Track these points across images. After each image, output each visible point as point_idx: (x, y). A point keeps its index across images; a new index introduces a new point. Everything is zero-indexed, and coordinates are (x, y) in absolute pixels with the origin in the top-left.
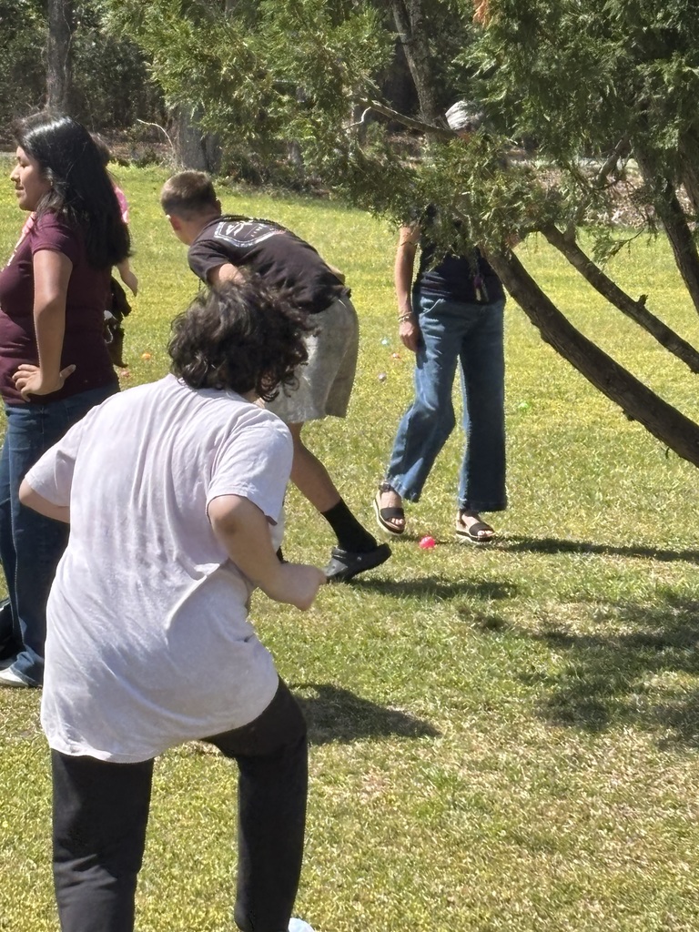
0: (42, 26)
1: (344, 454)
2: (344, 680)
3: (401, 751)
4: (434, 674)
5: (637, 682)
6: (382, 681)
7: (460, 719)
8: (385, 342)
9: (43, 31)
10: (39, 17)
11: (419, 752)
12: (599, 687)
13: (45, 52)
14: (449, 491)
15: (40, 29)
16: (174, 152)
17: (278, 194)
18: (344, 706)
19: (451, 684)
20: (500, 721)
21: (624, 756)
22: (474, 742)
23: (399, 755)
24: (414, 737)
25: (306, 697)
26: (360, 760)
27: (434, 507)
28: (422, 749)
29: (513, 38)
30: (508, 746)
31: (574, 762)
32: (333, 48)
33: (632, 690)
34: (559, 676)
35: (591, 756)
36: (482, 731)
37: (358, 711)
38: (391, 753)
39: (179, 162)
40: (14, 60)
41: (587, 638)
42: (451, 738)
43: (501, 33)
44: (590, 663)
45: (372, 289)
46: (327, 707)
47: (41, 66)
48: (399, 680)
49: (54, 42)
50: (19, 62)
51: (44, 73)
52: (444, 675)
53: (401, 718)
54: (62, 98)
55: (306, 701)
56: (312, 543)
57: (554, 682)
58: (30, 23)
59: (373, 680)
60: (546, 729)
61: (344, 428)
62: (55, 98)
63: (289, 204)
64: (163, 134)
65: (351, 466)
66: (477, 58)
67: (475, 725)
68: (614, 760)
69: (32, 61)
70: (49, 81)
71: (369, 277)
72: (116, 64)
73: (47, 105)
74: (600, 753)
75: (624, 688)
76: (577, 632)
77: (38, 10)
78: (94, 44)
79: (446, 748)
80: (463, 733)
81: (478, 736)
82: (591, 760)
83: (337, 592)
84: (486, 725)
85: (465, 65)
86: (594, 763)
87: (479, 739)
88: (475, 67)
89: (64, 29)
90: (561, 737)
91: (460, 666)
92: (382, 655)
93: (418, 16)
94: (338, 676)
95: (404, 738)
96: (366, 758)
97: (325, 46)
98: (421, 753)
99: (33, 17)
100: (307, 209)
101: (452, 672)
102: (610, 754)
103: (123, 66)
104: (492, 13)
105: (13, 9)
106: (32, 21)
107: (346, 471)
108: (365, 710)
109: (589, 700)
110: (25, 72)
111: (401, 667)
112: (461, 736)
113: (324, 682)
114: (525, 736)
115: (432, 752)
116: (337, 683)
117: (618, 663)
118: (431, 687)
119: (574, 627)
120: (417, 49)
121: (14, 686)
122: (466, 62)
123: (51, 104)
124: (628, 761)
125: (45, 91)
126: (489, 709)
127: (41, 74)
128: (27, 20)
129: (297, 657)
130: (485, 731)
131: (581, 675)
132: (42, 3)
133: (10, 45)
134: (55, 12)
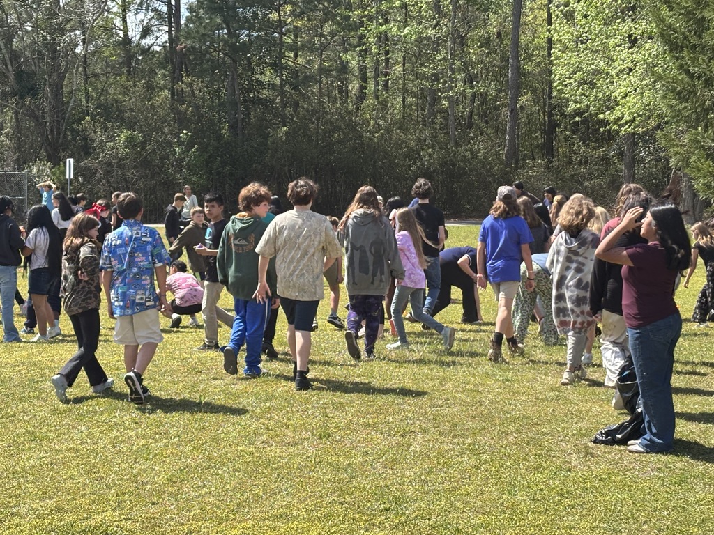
9: (623, 167)
10: (619, 161)
13: (622, 176)
40: (608, 179)
49: (626, 171)
50: (610, 180)
58: (615, 163)
99: (616, 161)
110: (613, 184)
121: (640, 452)
132: (621, 155)
133: (606, 174)
134: (627, 159)
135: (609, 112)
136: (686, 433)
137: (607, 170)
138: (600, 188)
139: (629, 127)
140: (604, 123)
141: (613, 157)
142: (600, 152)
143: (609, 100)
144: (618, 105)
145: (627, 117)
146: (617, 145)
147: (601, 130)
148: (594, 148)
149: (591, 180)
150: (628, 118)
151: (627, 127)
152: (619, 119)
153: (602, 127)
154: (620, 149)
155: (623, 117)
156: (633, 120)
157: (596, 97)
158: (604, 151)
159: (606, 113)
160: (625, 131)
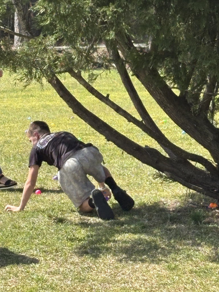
1: (10, 161)
2: (3, 245)
3: (23, 270)
4: (37, 240)
5: (112, 238)
6: (17, 244)
7: (46, 256)
8: (29, 118)
11: (30, 270)
12: (99, 241)
14: (48, 172)
18: (2, 255)
19: (43, 243)
20: (61, 256)
21: (107, 266)
22: (51, 265)
23: (22, 271)
24: (29, 264)
26: (8, 274)
27: (42, 179)
28: (32, 268)
30: (64, 265)
31: (88, 269)
33: (110, 241)
34: (84, 238)
35: (95, 267)
36: (54, 260)
37: (8, 256)
38: (19, 270)
41: (95, 223)
42: (42, 264)
44: (96, 232)
45: (25, 98)
48: (24, 243)
52: (41, 240)
53: (24, 257)
57: (82, 240)
59: (14, 244)
60: (78, 258)
61: (11, 152)
65: (12, 165)
66: (38, 8)
67: (52, 258)
68: (103, 268)
71: (24, 94)
74: (98, 265)
75: (108, 241)
76: (92, 222)
79: (40, 268)
80: (47, 261)
81: (52, 262)
82: (94, 268)
83: (2, 213)
84: (56, 258)
85: (34, 11)
86: (96, 269)
87: (53, 263)
88: (37, 12)
90: (84, 261)
91: (47, 237)
92: (17, 235)
95: (24, 265)
96: (10, 273)
98: (31, 270)
101: (44, 240)
102: (102, 265)
107: (10, 167)
108: (10, 255)
109: (95, 246)
111: (25, 239)
112: (46, 263)
114: (70, 261)
115: (35, 269)
117: (106, 232)
118: (36, 245)
119: (91, 220)
120: (18, 6)
122: (34, 10)
124: (108, 267)
126: (57, 252)
130: (55, 260)
131: (92, 237)
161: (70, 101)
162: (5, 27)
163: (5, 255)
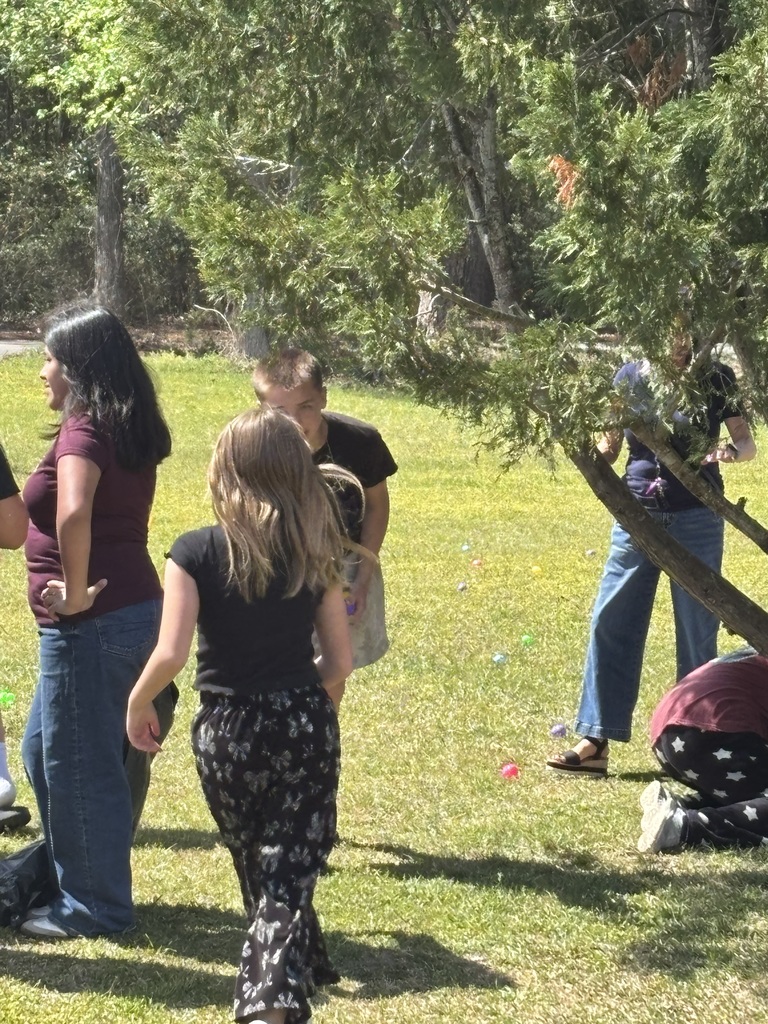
0: (90, 203)
1: (420, 673)
2: (417, 925)
3: (480, 1006)
4: (516, 917)
5: (741, 925)
6: (459, 927)
7: (545, 969)
8: (465, 548)
9: (91, 209)
10: (86, 194)
11: (499, 1006)
12: (700, 930)
13: (93, 232)
14: (535, 713)
15: (87, 207)
16: (235, 340)
17: (349, 386)
18: (417, 955)
19: (536, 929)
20: (590, 971)
21: (727, 1008)
22: (561, 995)
23: (478, 1010)
24: (493, 988)
25: (375, 945)
26: (434, 1015)
27: (518, 732)
28: (502, 1001)
29: (600, 219)
30: (599, 998)
31: (671, 1016)
32: (400, 234)
33: (735, 934)
34: (654, 919)
35: (691, 1009)
36: (569, 982)
37: (433, 960)
38: (468, 1007)
39: (241, 352)
40: (60, 241)
41: (685, 876)
42: (535, 990)
43: (587, 213)
44: (689, 904)
45: (451, 489)
46: (398, 957)
47: (89, 247)
48: (479, 925)
49: (102, 220)
50: (65, 243)
51: (93, 255)
52: (527, 919)
53: (482, 970)
54: (111, 283)
55: (375, 950)
56: (383, 773)
57: (650, 926)
58: (77, 200)
59: (449, 926)
60: (641, 979)
61: (420, 644)
62: (105, 282)
63: (361, 396)
64: (222, 321)
65: (427, 686)
66: (560, 241)
67: (562, 975)
68: (715, 1013)
69: (80, 242)
70: (98, 264)
71: (448, 476)
72: (172, 245)
73: (95, 291)
74: (700, 1005)
75: (725, 931)
76: (675, 870)
77: (86, 187)
78: (146, 223)
79: (530, 1001)
80: (549, 985)
81: (565, 988)
82: (690, 1013)
83: (410, 828)
84: (573, 975)
85: (545, 250)
86: (694, 1016)
87: (567, 991)
88: (556, 251)
89: (114, 206)
90: (658, 988)
91: (546, 909)
92: (459, 897)
93: (493, 193)
94: (411, 921)
95: (482, 991)
96: (441, 1014)
97: (391, 232)
98: (502, 1006)
99: (80, 194)
100: (381, 402)
101: (537, 916)
102: (712, 1006)
103: (179, 247)
104: (578, 192)
105: (58, 186)
106: (80, 198)
107: (420, 691)
108: (440, 959)
109: (689, 947)
110: (72, 253)
111: (480, 912)
112: (546, 987)
113: (396, 928)
114: (617, 987)
115: (515, 1006)
116: (409, 929)
117: (720, 904)
118: (514, 933)
119: (672, 864)
120: (491, 228)
122: (547, 245)
123: (100, 289)
124: (731, 1014)
125: (94, 275)
126: (578, 957)
127: (88, 257)
128: (74, 197)
129: (366, 901)
130: (573, 982)
131: (679, 918)
132: (90, 179)
133: (56, 225)
134: (105, 189)
135: (57, 68)
136: (171, 884)
137: (58, 216)
138: (41, 264)
139: (110, 107)
140: (46, 96)
141: (72, 183)
142: (41, 170)
143: (57, 36)
144: (79, 50)
145: (102, 85)
146: (84, 152)
147: (40, 114)
148: (23, 161)
149: (19, 241)
150: (105, 87)
151: (103, 107)
152: (86, 87)
153: (42, 108)
154: (90, 164)
155: (91, 85)
156: (120, 90)
157: (26, 28)
158: (48, 168)
159: (50, 72)
160: (99, 118)
161: (627, 512)
162: (453, 289)
163: (425, 958)
